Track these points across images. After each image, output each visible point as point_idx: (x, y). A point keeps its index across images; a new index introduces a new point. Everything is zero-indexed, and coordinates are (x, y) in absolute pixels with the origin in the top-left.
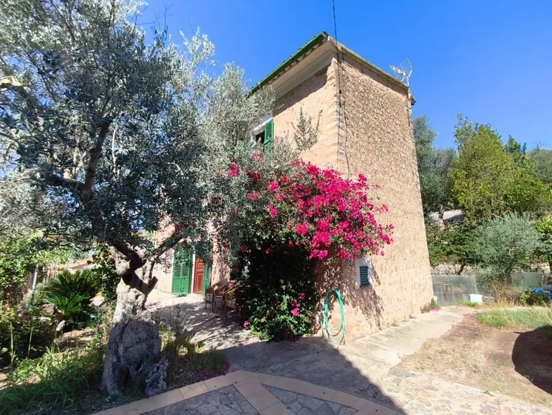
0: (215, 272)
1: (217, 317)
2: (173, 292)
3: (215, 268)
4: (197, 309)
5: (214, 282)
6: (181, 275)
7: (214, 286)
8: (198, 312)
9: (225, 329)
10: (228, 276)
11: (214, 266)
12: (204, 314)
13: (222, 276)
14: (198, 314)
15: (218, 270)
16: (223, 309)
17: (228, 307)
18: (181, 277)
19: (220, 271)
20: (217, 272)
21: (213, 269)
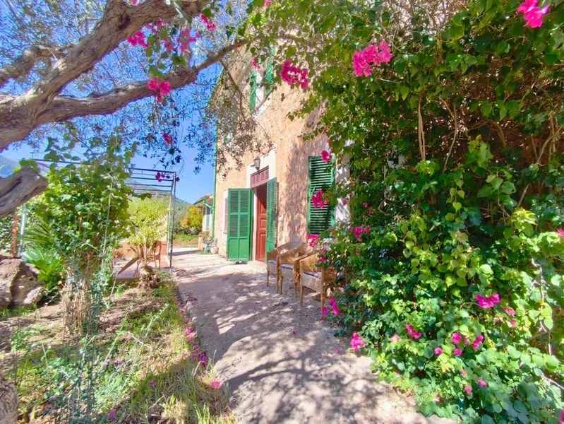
0: (282, 228)
1: (285, 304)
2: (228, 257)
3: (283, 221)
4: (254, 284)
5: (281, 243)
6: (239, 234)
7: (281, 248)
8: (254, 289)
9: (300, 343)
10: (303, 233)
11: (280, 219)
12: (263, 294)
13: (293, 233)
14: (252, 295)
15: (286, 224)
16: (297, 290)
17: (304, 287)
18: (239, 237)
19: (290, 225)
20: (286, 228)
21: (279, 224)
